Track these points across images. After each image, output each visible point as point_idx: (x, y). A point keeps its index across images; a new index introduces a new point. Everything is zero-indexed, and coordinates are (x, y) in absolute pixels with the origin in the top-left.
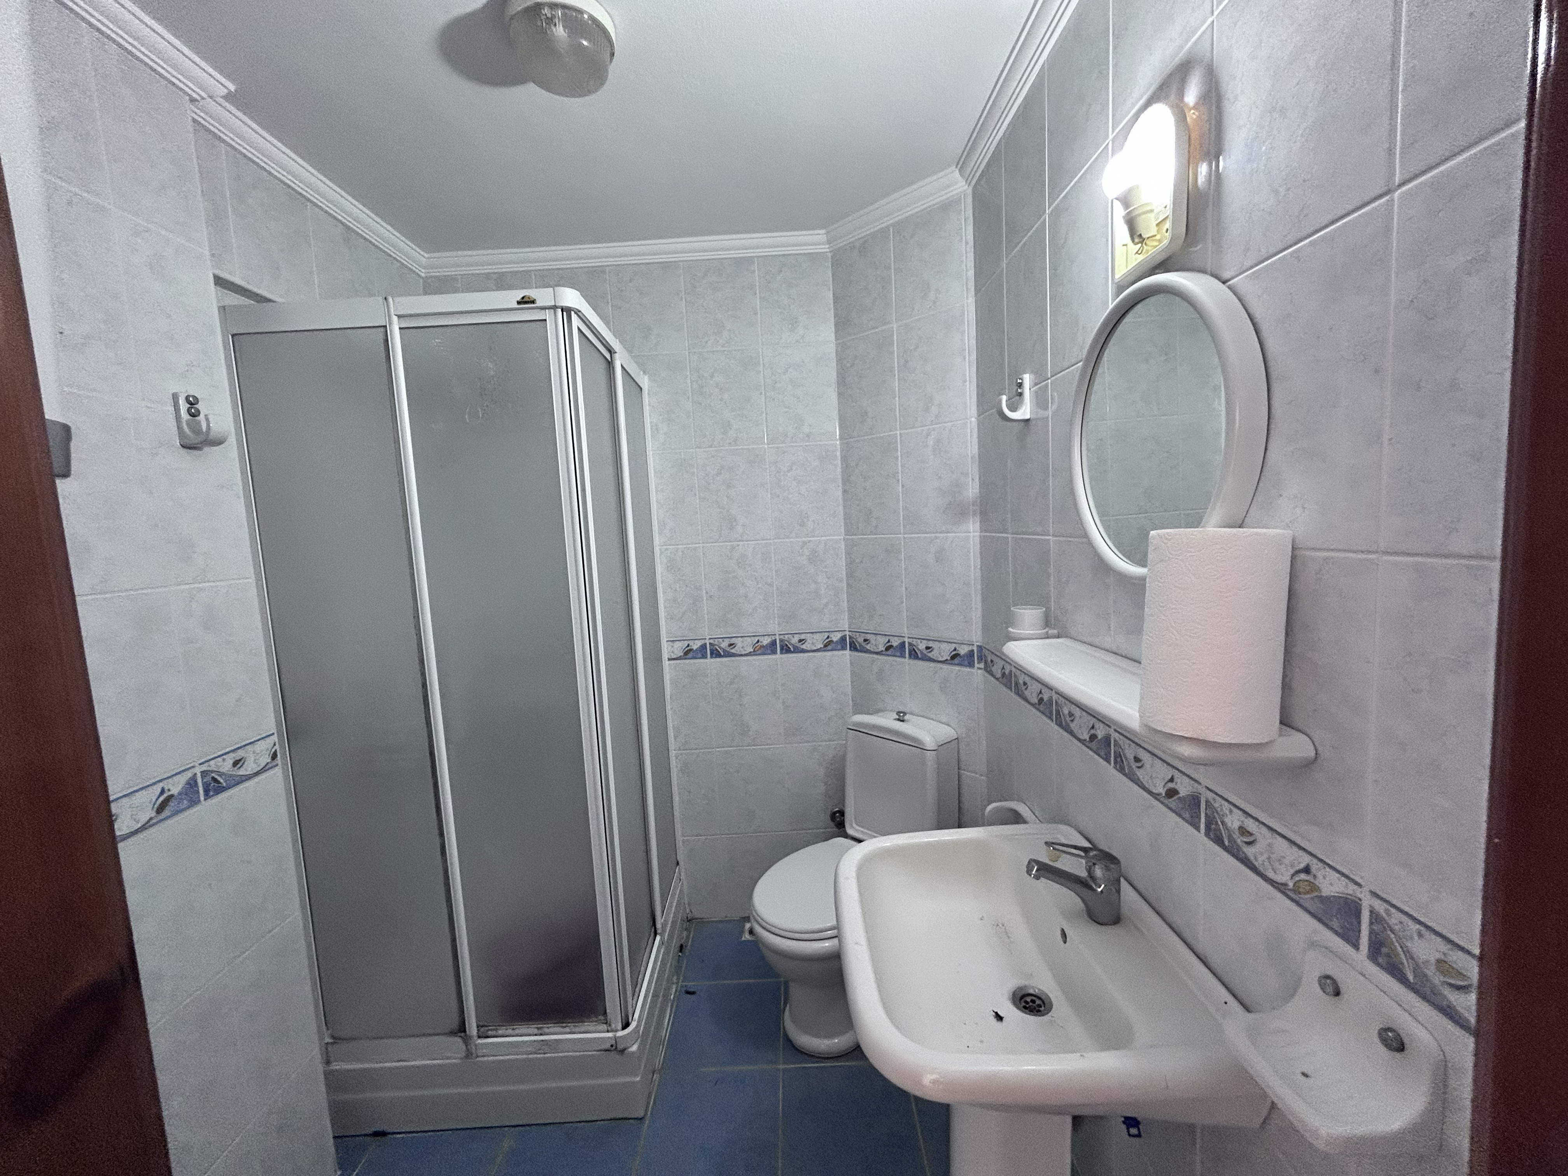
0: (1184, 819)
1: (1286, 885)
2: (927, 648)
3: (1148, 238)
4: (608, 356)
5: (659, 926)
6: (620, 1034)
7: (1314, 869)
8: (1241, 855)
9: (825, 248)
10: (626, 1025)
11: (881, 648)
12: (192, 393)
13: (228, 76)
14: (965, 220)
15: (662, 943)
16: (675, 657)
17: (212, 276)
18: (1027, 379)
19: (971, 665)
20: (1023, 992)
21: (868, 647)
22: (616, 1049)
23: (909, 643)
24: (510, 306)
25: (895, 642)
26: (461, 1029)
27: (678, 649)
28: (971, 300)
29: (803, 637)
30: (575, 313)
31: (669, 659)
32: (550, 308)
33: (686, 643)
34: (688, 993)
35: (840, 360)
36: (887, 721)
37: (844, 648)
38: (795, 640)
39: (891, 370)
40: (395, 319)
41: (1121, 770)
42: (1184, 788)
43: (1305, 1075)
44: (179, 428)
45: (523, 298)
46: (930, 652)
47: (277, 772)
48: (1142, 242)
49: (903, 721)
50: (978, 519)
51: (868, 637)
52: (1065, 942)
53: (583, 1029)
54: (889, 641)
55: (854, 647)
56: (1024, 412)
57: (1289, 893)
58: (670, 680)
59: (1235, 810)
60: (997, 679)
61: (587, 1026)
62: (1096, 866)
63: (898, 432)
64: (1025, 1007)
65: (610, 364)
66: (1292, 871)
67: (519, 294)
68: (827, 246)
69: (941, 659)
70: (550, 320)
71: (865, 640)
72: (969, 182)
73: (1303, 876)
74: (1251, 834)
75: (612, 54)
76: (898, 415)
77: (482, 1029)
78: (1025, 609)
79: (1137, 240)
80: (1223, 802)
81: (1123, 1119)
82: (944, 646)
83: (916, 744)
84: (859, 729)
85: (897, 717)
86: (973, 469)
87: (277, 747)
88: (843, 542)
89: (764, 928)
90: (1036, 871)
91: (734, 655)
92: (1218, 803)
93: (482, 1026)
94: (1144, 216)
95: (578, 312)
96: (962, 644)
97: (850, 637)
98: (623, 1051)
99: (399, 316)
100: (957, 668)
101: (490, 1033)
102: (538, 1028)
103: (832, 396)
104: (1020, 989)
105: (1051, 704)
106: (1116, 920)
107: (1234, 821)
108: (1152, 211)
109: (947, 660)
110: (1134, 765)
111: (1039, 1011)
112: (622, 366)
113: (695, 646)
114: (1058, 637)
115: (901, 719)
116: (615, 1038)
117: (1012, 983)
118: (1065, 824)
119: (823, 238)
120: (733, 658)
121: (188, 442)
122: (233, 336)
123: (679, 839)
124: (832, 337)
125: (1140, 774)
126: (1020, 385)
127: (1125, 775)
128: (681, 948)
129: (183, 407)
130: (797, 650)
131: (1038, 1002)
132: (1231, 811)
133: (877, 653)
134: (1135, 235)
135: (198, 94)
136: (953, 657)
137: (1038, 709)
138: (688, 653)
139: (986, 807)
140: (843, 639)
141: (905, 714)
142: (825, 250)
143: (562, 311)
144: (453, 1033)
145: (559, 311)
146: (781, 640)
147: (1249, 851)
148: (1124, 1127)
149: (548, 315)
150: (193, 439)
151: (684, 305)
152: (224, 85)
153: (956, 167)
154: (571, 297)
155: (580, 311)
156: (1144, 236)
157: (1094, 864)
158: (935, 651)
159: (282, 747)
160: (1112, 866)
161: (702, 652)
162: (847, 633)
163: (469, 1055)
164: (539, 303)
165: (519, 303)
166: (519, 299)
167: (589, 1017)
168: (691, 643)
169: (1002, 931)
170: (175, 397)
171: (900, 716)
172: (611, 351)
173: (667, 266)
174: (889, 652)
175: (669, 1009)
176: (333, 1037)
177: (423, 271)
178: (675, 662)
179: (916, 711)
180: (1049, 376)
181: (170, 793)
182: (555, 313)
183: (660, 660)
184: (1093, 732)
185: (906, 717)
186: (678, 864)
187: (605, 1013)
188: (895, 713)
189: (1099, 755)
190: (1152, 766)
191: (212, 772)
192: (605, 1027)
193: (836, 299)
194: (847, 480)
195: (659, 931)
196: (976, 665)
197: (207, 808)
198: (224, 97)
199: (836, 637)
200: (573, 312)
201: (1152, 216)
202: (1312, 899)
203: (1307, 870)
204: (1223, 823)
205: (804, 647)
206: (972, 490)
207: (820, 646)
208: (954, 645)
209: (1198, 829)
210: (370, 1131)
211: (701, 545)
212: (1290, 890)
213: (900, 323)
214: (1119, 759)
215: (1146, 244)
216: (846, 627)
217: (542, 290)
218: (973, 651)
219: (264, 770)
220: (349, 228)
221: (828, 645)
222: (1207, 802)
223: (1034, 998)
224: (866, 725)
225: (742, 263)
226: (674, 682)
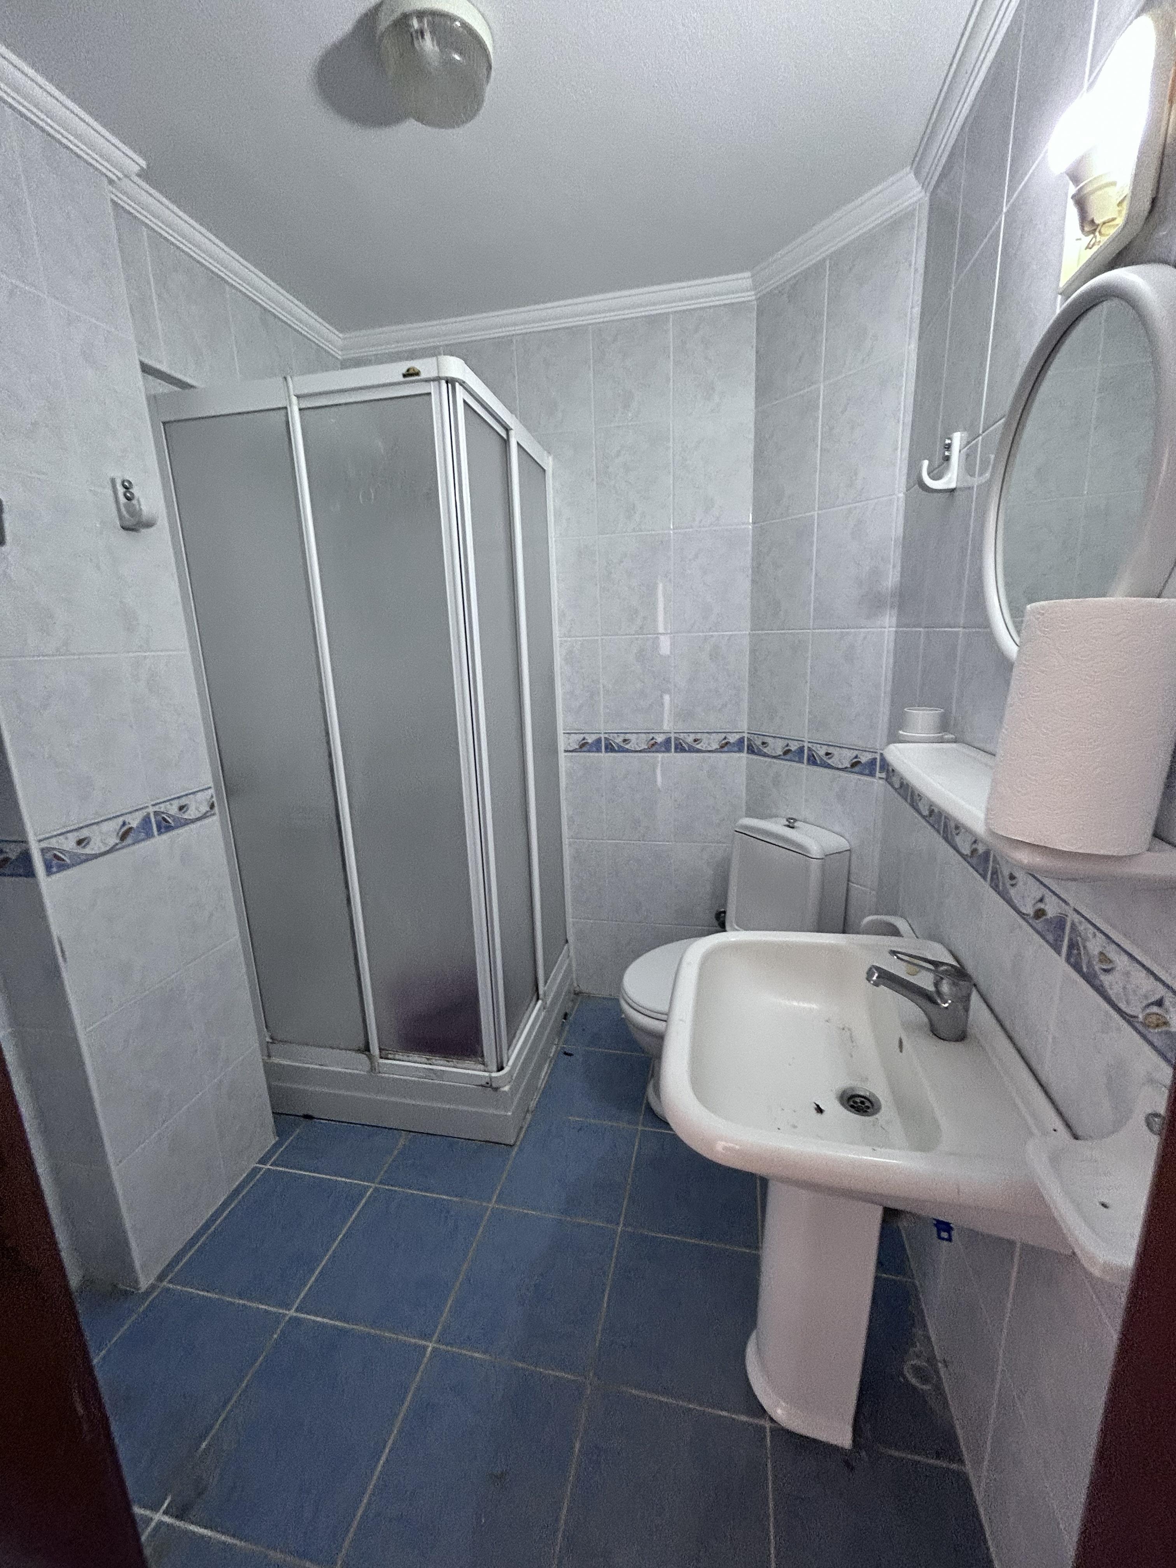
0: (1047, 942)
1: (1137, 1017)
2: (827, 754)
3: (1104, 223)
4: (504, 434)
5: (541, 992)
6: (494, 1075)
7: (1167, 1003)
8: (1097, 982)
9: (750, 296)
10: (500, 1068)
11: (779, 752)
12: (127, 478)
13: (140, 153)
14: (917, 240)
15: (544, 1007)
16: (572, 749)
17: (138, 363)
18: (957, 439)
19: (872, 774)
20: (854, 1093)
21: (765, 750)
22: (490, 1086)
23: (809, 748)
24: (395, 380)
25: (794, 746)
26: (367, 1049)
27: (574, 741)
28: (914, 346)
29: (699, 736)
30: (461, 384)
31: (566, 751)
32: (434, 380)
33: (582, 736)
34: (565, 1053)
35: (758, 432)
36: (777, 827)
37: (740, 750)
38: (690, 739)
39: (814, 439)
40: (294, 400)
41: (995, 888)
42: (1052, 909)
43: (1104, 1205)
44: (119, 510)
45: (408, 370)
46: (829, 758)
47: (214, 822)
48: (1093, 232)
49: (793, 828)
50: (895, 612)
51: (767, 740)
52: (901, 1051)
53: (464, 1066)
54: (787, 745)
55: (751, 750)
56: (950, 480)
57: (1137, 1025)
58: (566, 771)
59: (1098, 934)
60: (896, 789)
61: (468, 1063)
62: (944, 981)
63: (816, 513)
64: (852, 1106)
65: (506, 442)
66: (1145, 1003)
67: (404, 366)
68: (753, 293)
69: (840, 767)
70: (435, 394)
71: (763, 743)
72: (925, 186)
73: (1155, 1009)
74: (1111, 961)
75: (490, 67)
76: (817, 493)
77: (384, 1052)
78: (919, 710)
79: (1087, 229)
80: (1089, 926)
81: (935, 1222)
82: (845, 752)
83: (801, 851)
84: (746, 832)
85: (787, 823)
86: (894, 555)
87: (214, 799)
88: (748, 637)
89: (629, 1004)
90: (877, 978)
91: (627, 751)
92: (1083, 927)
93: (383, 1049)
94: (1099, 193)
95: (462, 384)
96: (865, 751)
97: (749, 739)
98: (496, 1089)
99: (298, 397)
100: (857, 776)
101: (390, 1056)
102: (428, 1059)
103: (747, 472)
104: (852, 1089)
105: (941, 817)
106: (961, 1037)
107: (1095, 945)
108: (1114, 184)
109: (846, 768)
110: (1008, 882)
111: (866, 1111)
112: (518, 444)
113: (590, 739)
114: (955, 742)
115: (791, 825)
116: (491, 1078)
117: (844, 1082)
118: (939, 942)
119: (748, 283)
120: (627, 754)
121: (127, 524)
122: (164, 423)
123: (570, 920)
124: (752, 404)
125: (1012, 892)
126: (948, 447)
127: (999, 893)
128: (566, 1016)
129: (121, 490)
130: (692, 750)
131: (867, 1104)
132: (1095, 936)
133: (775, 757)
134: (1088, 224)
135: (114, 174)
136: (854, 765)
137: (928, 822)
138: (583, 746)
139: (864, 917)
140: (741, 741)
141: (795, 820)
142: (750, 298)
143: (447, 382)
144: (359, 1051)
145: (443, 383)
146: (676, 739)
147: (1106, 979)
148: (935, 1229)
149: (432, 388)
150: (130, 521)
151: (591, 375)
152: (134, 162)
153: (911, 168)
154: (454, 367)
155: (464, 382)
156: (1097, 222)
157: (942, 978)
158: (834, 757)
159: (219, 799)
160: (961, 983)
161: (596, 746)
162: (746, 735)
163: (372, 1069)
164: (423, 376)
165: (405, 376)
166: (404, 371)
167: (469, 1056)
168: (587, 736)
169: (846, 1034)
170: (113, 481)
171: (790, 822)
172: (507, 430)
173: (573, 332)
174: (788, 757)
175: (547, 1065)
176: (272, 1038)
177: (340, 353)
178: (570, 754)
179: (811, 819)
180: (981, 432)
181: (130, 826)
182: (439, 383)
183: (556, 752)
184: (974, 846)
185: (796, 824)
186: (567, 941)
187: (483, 1056)
188: (785, 819)
189: (977, 871)
190: (1025, 884)
191: (163, 813)
192: (482, 1067)
193: (759, 357)
194: (757, 569)
195: (541, 997)
196: (878, 774)
197: (160, 841)
198: (139, 175)
199: (733, 739)
200: (457, 384)
201: (1110, 191)
202: (1160, 1033)
203: (1160, 1003)
204: (1085, 947)
205: (698, 747)
206: (891, 578)
207: (715, 746)
208: (856, 753)
209: (1059, 953)
210: (301, 1114)
211: (599, 638)
212: (1138, 1022)
213: (827, 382)
214: (995, 876)
215: (1100, 232)
216: (745, 728)
217: (426, 360)
218: (875, 759)
219: (204, 817)
220: (265, 309)
221: (724, 746)
222: (1073, 924)
223: (863, 1099)
224: (752, 829)
225: (655, 322)
226: (569, 775)
